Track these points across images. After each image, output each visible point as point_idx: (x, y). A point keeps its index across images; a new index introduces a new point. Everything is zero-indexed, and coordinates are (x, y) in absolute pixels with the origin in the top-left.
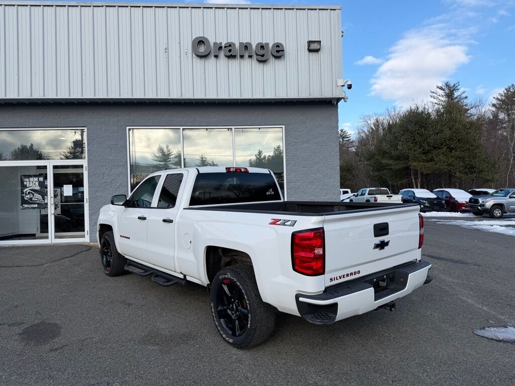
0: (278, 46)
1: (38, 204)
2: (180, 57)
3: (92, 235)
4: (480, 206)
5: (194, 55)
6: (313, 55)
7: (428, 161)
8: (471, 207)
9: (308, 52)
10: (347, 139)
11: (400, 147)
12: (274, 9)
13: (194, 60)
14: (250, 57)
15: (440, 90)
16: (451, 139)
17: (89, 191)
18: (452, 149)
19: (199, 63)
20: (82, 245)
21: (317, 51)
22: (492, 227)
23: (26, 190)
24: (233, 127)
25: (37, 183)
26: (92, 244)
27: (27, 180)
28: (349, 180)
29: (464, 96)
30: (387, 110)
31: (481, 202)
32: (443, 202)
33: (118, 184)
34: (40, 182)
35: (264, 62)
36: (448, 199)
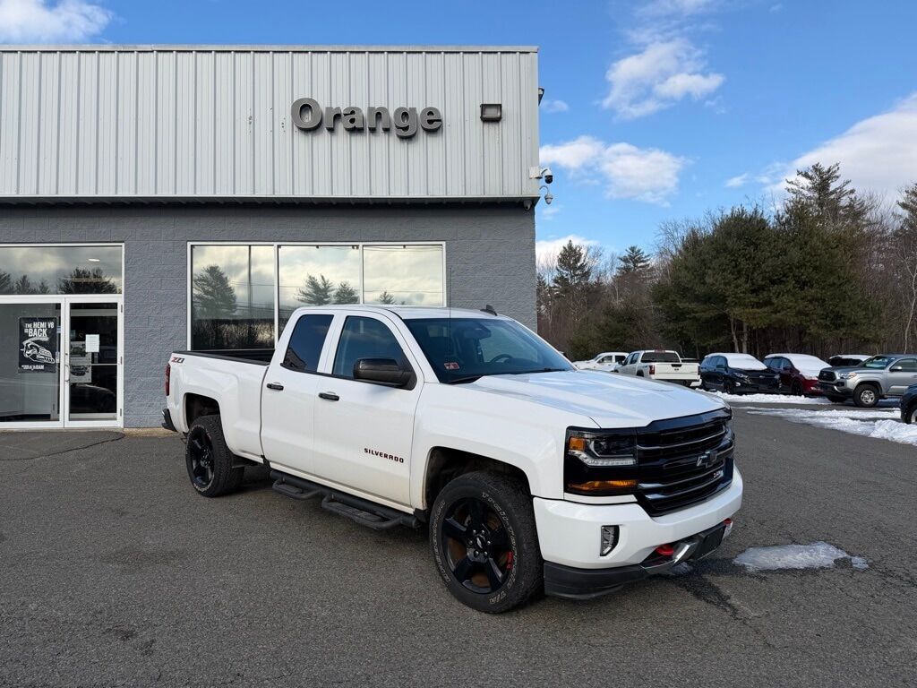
0: (431, 113)
1: (45, 364)
2: (273, 131)
3: (127, 417)
4: (837, 384)
5: (295, 129)
6: (491, 128)
7: (758, 305)
8: (822, 386)
9: (481, 123)
10: (642, 264)
11: (709, 280)
12: (427, 52)
13: (296, 135)
14: (387, 130)
15: (804, 178)
16: (801, 266)
17: (125, 345)
18: (805, 284)
19: (302, 141)
20: (112, 432)
21: (497, 120)
22: (837, 421)
23: (27, 342)
24: (361, 244)
25: (44, 332)
26: (127, 430)
27: (30, 325)
28: (631, 337)
29: (848, 188)
30: (709, 213)
31: (838, 378)
32: (777, 377)
33: (171, 335)
34: (49, 329)
35: (409, 138)
36: (788, 372)
